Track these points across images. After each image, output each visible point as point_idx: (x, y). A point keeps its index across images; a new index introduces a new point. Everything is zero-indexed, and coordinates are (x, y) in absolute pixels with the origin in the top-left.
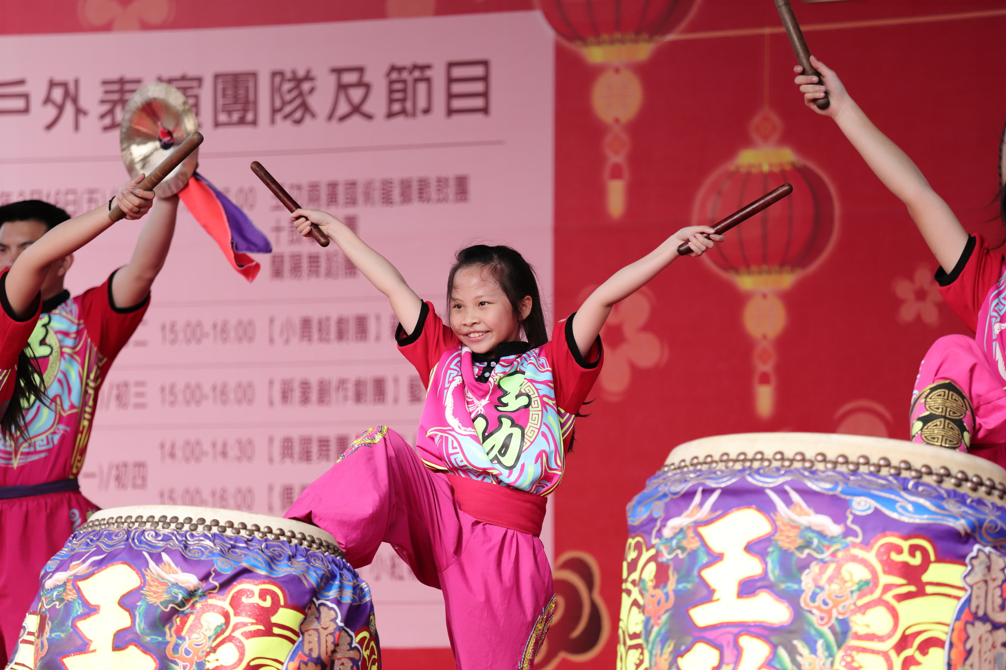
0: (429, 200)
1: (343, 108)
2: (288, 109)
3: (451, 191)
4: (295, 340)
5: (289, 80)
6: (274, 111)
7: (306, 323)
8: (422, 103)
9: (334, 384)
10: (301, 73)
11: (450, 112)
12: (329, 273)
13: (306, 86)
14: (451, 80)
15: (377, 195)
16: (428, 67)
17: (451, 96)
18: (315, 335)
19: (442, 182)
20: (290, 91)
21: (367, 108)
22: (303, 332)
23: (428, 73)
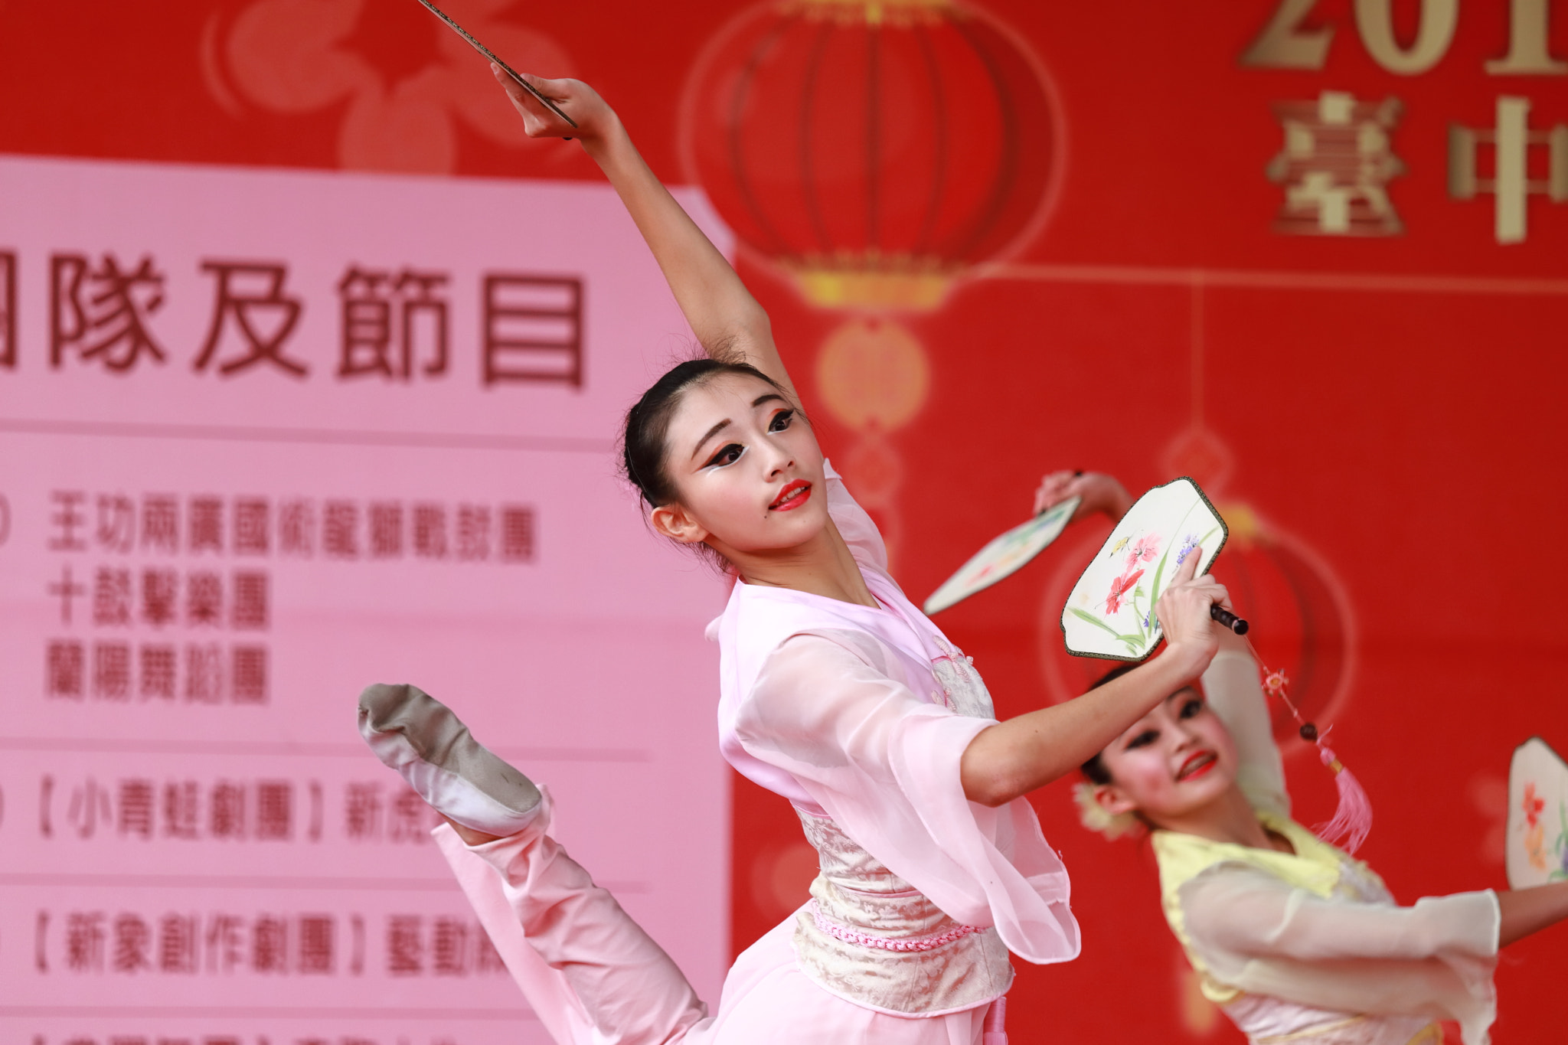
0: (441, 551)
1: (233, 345)
2: (93, 338)
3: (495, 537)
4: (106, 831)
5: (97, 277)
6: (58, 340)
7: (136, 794)
8: (425, 349)
9: (204, 928)
10: (128, 264)
11: (491, 375)
12: (195, 690)
13: (141, 294)
14: (491, 312)
15: (317, 533)
16: (441, 279)
17: (491, 345)
18: (159, 820)
19: (471, 519)
20: (98, 300)
21: (292, 349)
22: (127, 812)
23: (439, 292)
